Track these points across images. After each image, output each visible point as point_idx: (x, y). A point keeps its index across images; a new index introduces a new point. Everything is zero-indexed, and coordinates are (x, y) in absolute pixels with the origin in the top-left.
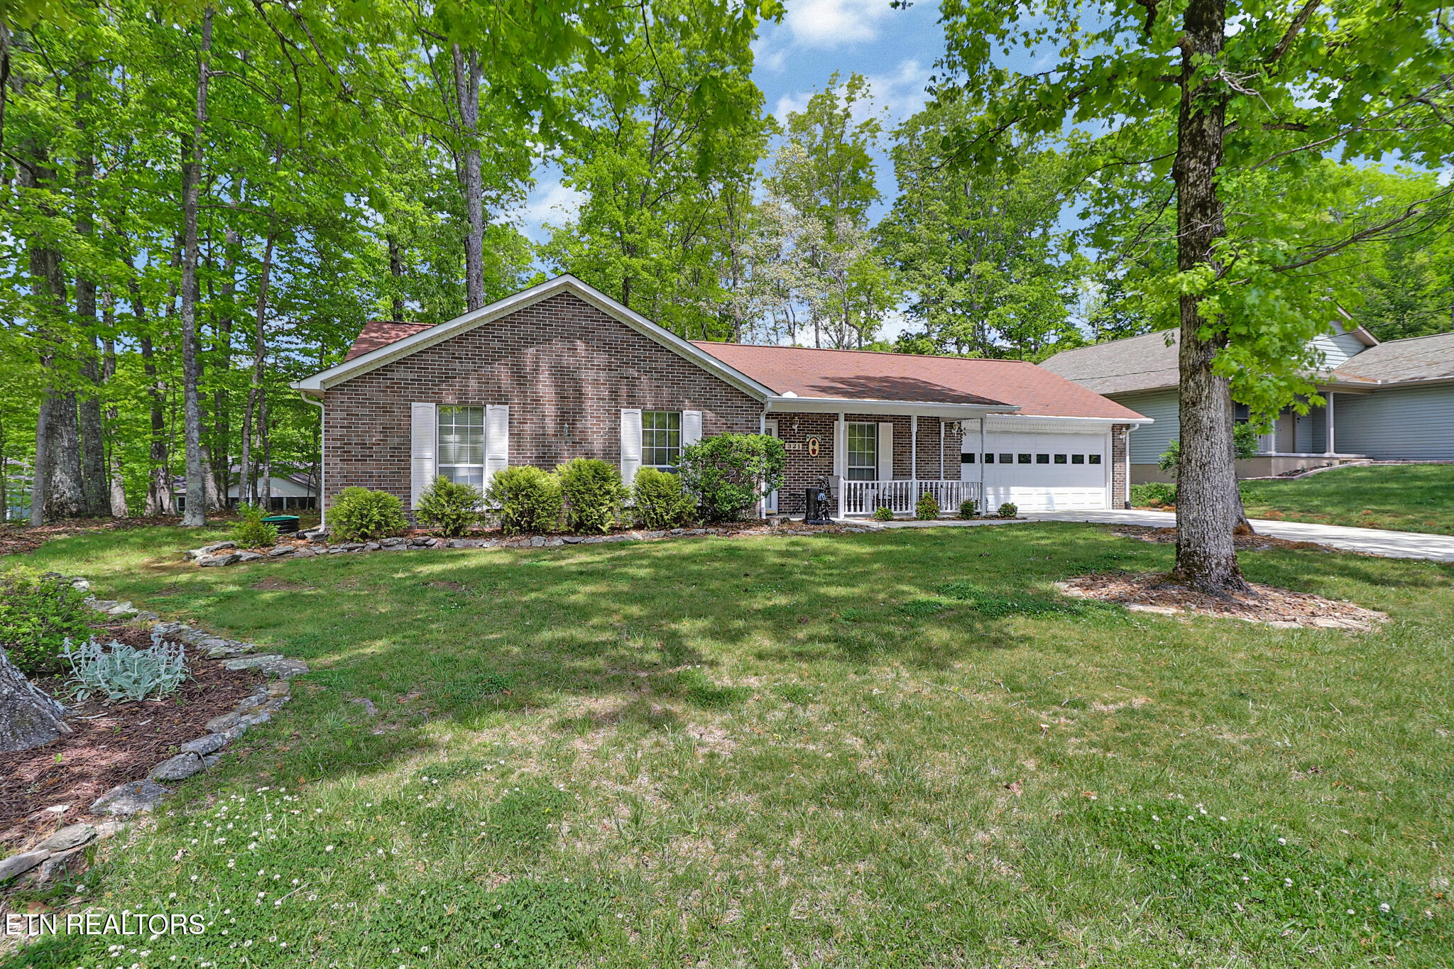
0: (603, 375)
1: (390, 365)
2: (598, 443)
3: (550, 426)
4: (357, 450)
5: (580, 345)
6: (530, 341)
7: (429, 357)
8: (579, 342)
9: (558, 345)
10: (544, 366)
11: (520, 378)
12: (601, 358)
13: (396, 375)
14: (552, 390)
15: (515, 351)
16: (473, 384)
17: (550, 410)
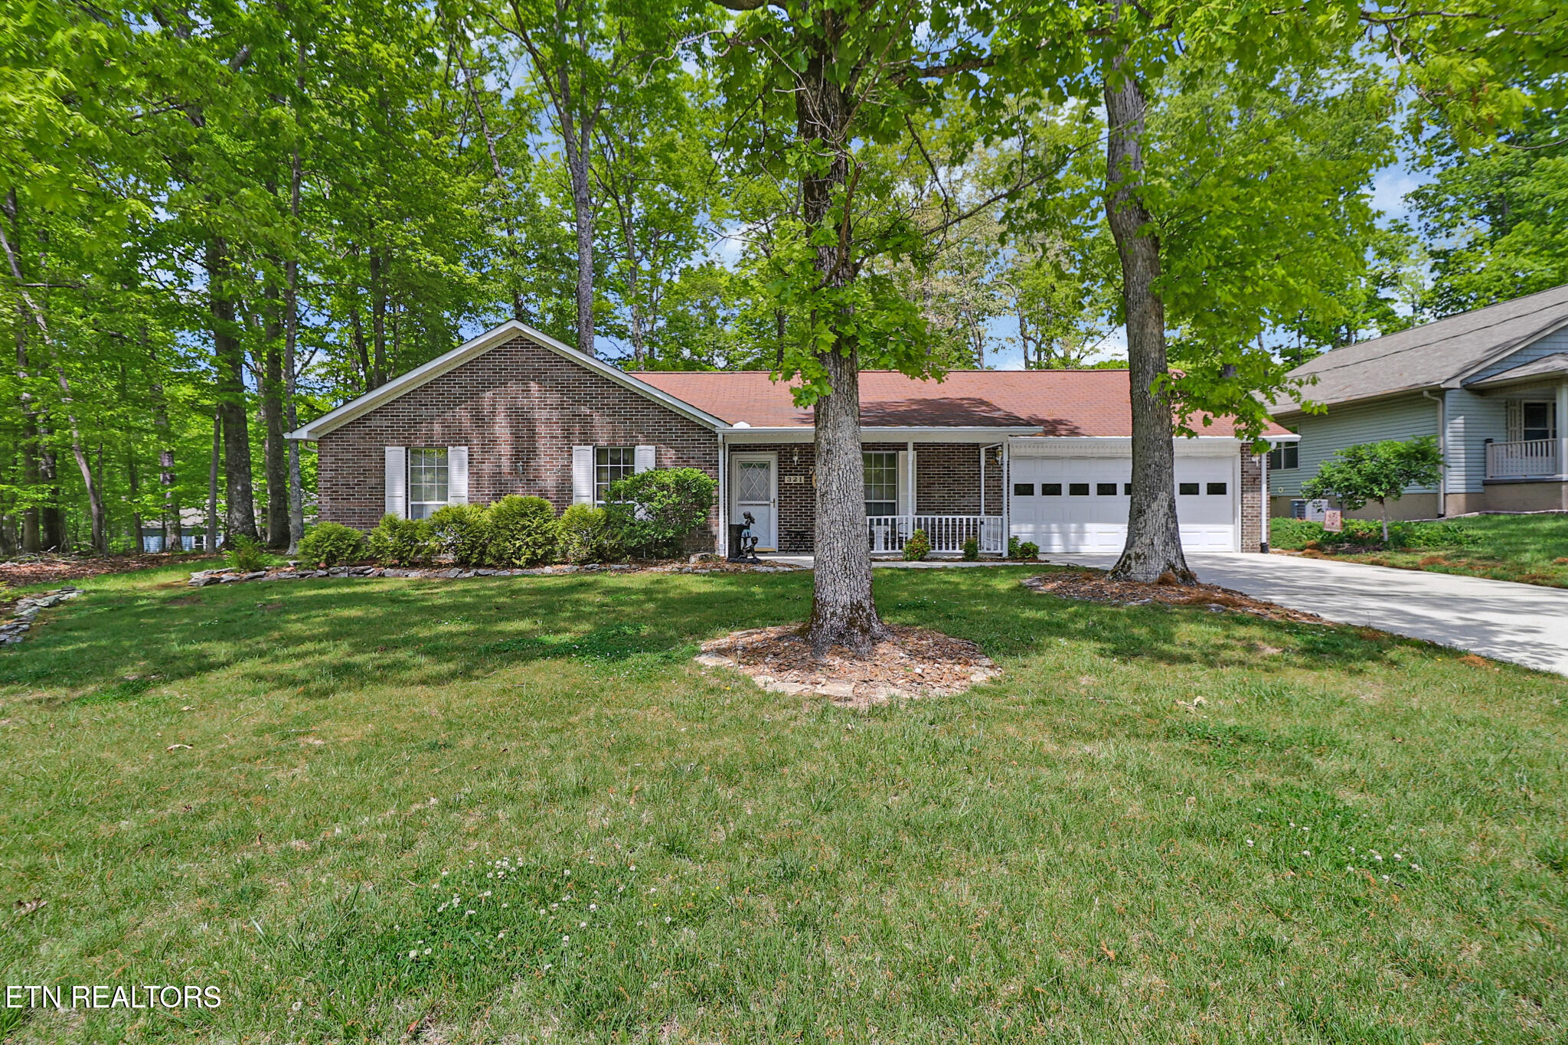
0: (556, 415)
1: (369, 414)
2: (550, 481)
3: (506, 465)
4: (343, 491)
5: (534, 386)
6: (487, 385)
7: (400, 405)
8: (532, 384)
9: (513, 387)
10: (501, 409)
11: (479, 419)
12: (553, 398)
13: (373, 423)
14: (508, 431)
15: (475, 395)
16: (437, 428)
17: (505, 449)
